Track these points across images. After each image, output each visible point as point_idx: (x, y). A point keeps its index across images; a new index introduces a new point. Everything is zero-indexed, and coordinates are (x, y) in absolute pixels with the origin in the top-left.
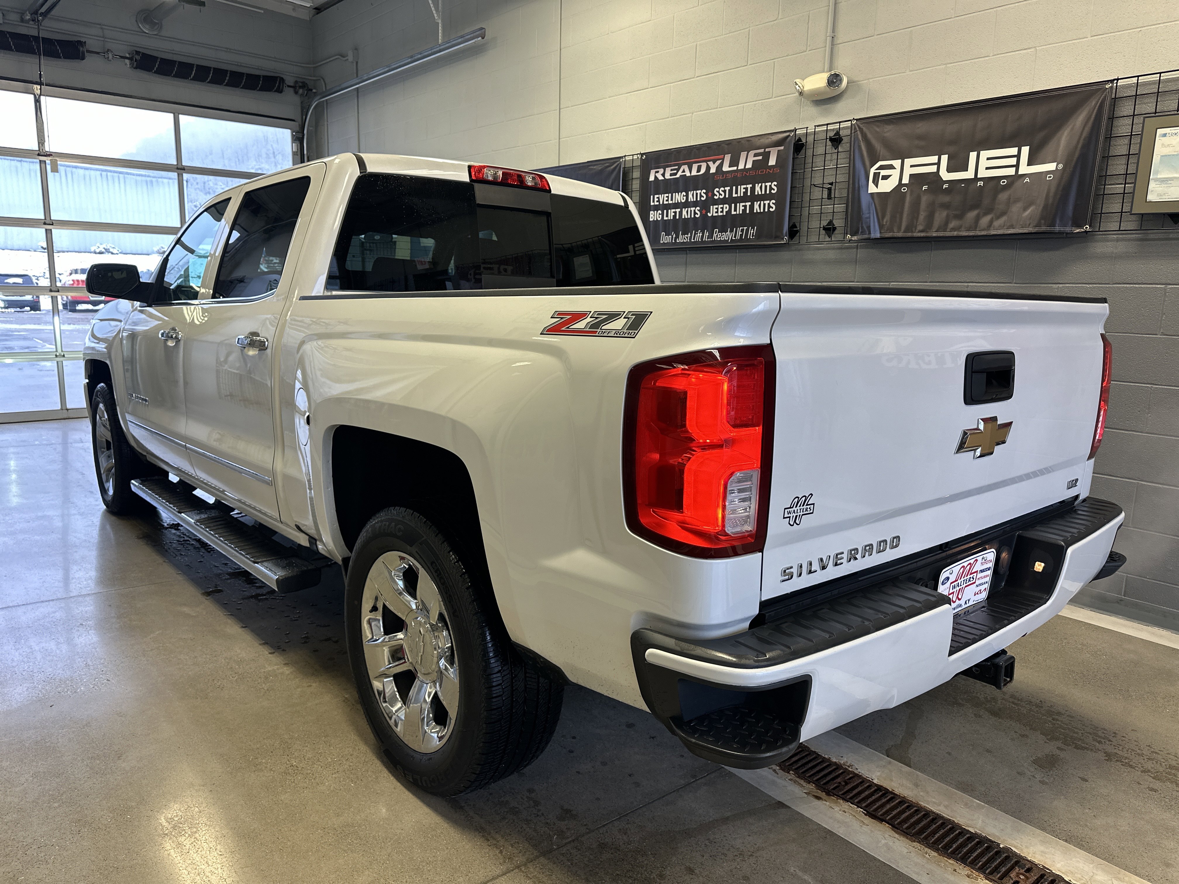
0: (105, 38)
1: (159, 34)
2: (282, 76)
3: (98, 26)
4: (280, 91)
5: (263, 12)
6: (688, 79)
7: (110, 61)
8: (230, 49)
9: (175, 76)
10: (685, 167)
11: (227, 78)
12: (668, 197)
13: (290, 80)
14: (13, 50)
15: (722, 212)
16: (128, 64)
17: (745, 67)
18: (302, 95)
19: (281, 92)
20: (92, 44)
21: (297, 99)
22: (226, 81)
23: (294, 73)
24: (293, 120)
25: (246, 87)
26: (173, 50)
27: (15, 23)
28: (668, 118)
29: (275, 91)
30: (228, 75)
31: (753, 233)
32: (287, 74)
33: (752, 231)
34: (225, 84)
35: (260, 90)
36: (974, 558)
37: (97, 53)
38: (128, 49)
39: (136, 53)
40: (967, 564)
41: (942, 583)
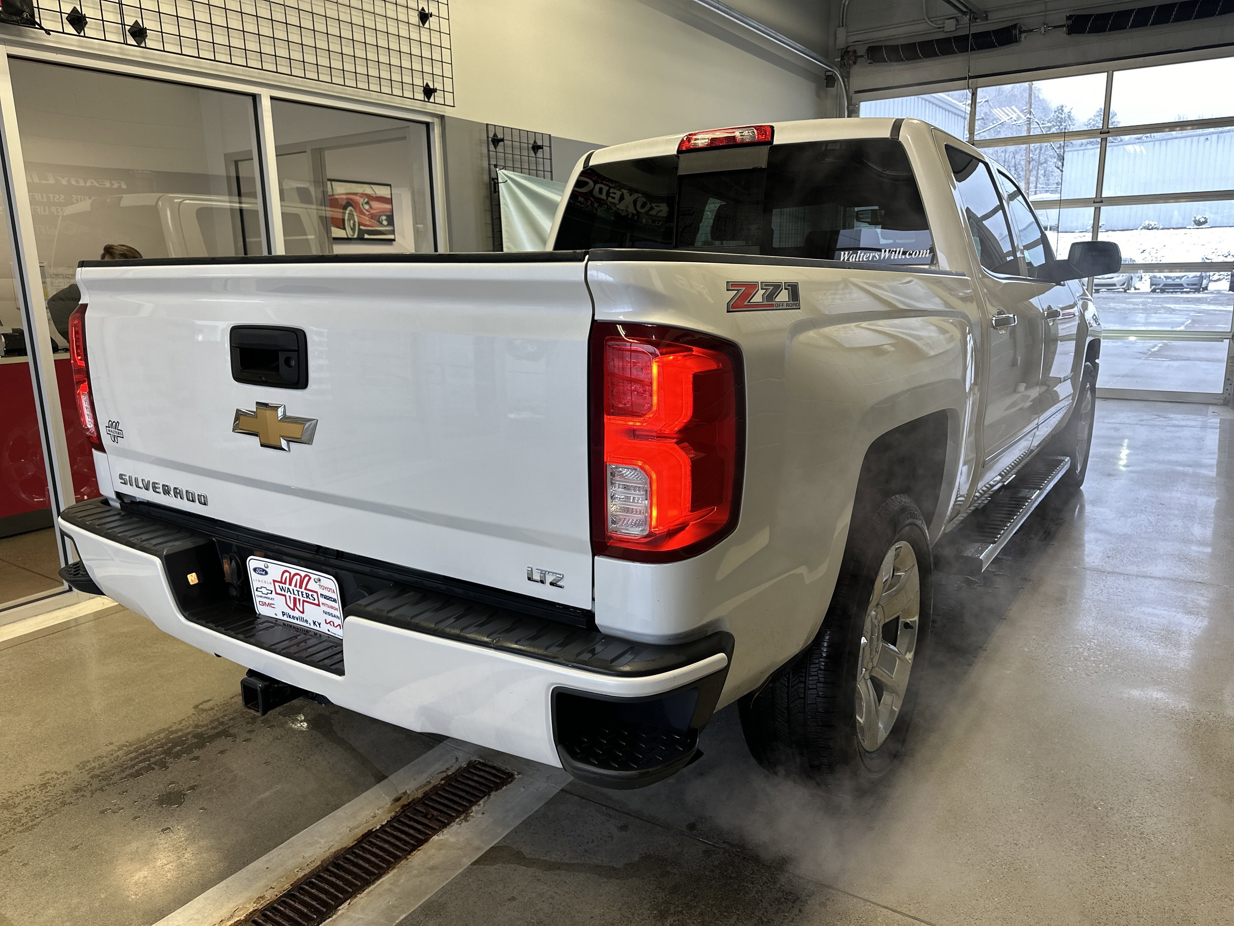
0: (1047, 11)
7: (1043, 35)
9: (1110, 30)
14: (956, 53)
16: (1064, 31)
20: (1028, 22)
22: (1172, 17)
36: (303, 571)
37: (1031, 31)
38: (1064, 15)
39: (1069, 18)
40: (293, 572)
41: (255, 570)
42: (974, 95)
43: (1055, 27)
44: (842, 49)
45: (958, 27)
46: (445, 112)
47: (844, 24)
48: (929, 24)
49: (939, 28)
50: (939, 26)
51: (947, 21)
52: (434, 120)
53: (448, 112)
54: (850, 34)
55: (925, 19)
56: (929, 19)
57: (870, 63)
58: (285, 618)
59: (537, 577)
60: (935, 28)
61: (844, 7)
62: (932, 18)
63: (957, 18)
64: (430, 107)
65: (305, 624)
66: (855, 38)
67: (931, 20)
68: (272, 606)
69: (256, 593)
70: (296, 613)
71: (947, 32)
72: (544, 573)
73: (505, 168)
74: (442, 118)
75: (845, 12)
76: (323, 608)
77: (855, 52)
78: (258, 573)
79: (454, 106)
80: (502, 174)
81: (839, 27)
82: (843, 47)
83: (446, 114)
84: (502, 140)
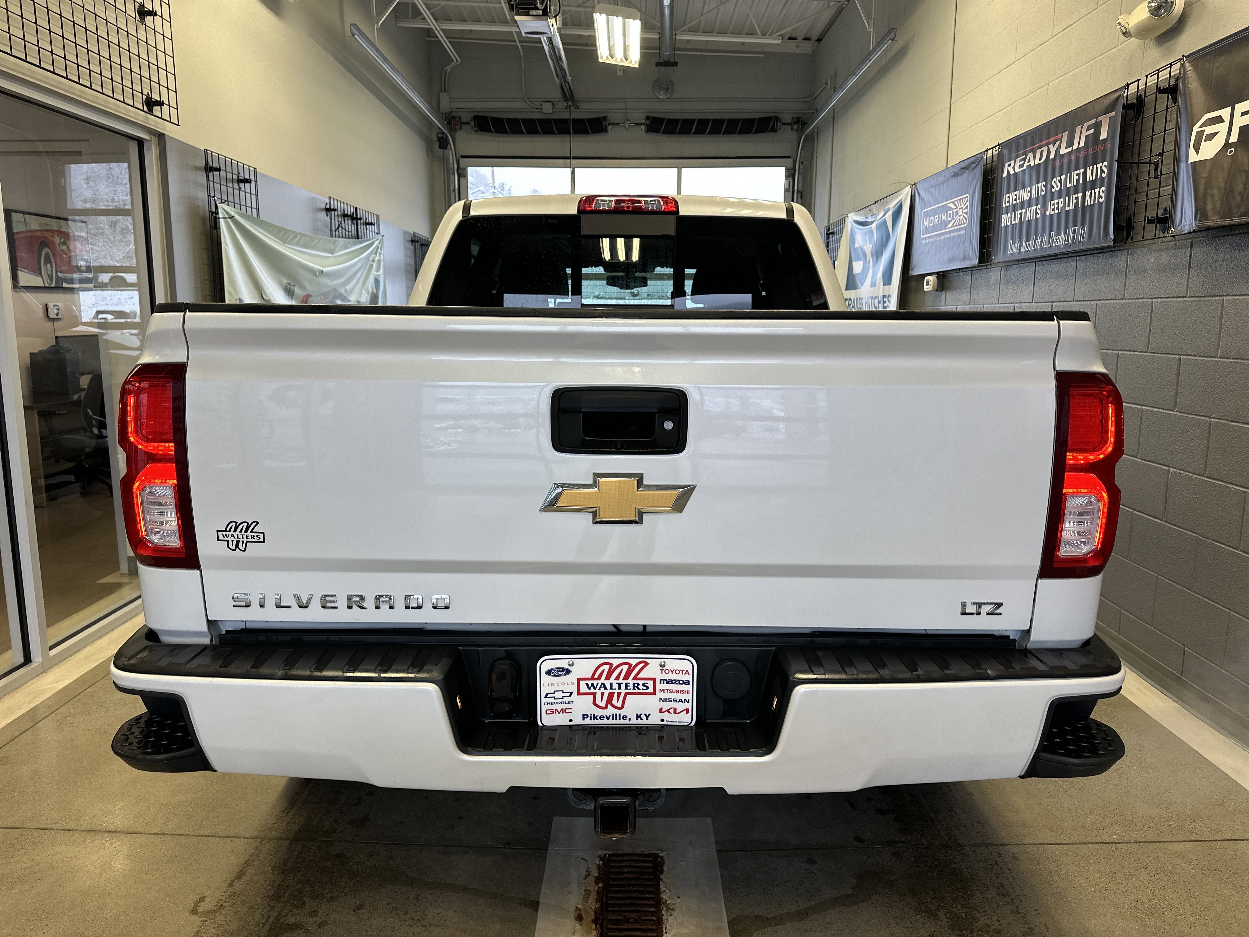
0: (627, 109)
1: (672, 97)
2: (777, 115)
3: (622, 100)
4: (774, 130)
5: (763, 56)
6: (1047, 41)
7: (627, 129)
8: (732, 98)
9: (679, 133)
10: (1030, 155)
11: (724, 127)
12: (1016, 195)
13: (787, 117)
14: (555, 134)
15: (1058, 209)
16: (644, 129)
17: (1096, 10)
18: (797, 130)
19: (776, 131)
20: (614, 117)
21: (793, 135)
22: (723, 130)
23: (793, 110)
24: (789, 157)
25: (742, 132)
26: (682, 109)
27: (562, 110)
28: (1028, 95)
29: (770, 131)
30: (725, 124)
31: (1084, 233)
32: (786, 112)
33: (1083, 232)
34: (722, 132)
35: (755, 133)
36: (633, 659)
37: (618, 124)
38: (643, 116)
39: (648, 118)
40: (615, 662)
41: (549, 672)
42: (573, 173)
43: (636, 124)
44: (446, 113)
45: (554, 110)
46: (164, 130)
47: (447, 90)
48: (528, 104)
49: (537, 109)
50: (537, 107)
51: (544, 104)
52: (151, 138)
53: (169, 130)
54: (453, 100)
55: (524, 98)
56: (528, 98)
57: (476, 131)
58: (587, 721)
59: (971, 609)
60: (534, 108)
61: (446, 74)
62: (531, 98)
63: (554, 104)
64: (152, 122)
65: (622, 721)
66: (459, 105)
67: (530, 100)
68: (567, 711)
69: (544, 700)
70: (610, 711)
71: (544, 113)
72: (979, 605)
73: (227, 202)
74: (161, 137)
75: (447, 79)
76: (659, 695)
77: (460, 118)
78: (555, 675)
79: (178, 125)
80: (224, 209)
81: (442, 92)
82: (446, 111)
83: (166, 133)
84: (219, 170)
